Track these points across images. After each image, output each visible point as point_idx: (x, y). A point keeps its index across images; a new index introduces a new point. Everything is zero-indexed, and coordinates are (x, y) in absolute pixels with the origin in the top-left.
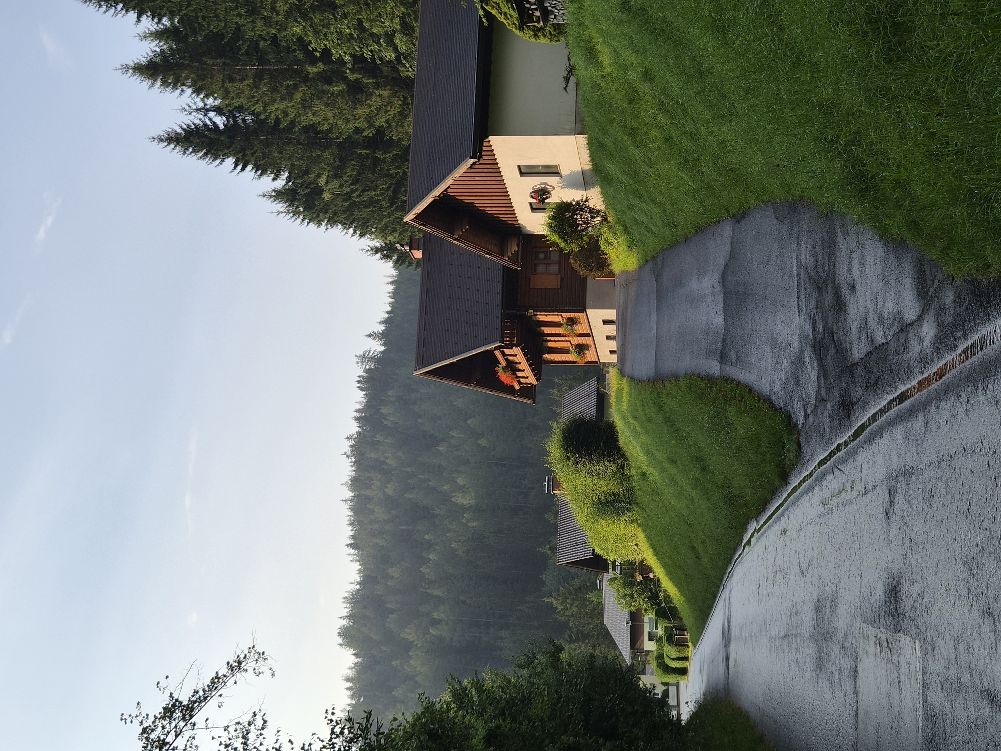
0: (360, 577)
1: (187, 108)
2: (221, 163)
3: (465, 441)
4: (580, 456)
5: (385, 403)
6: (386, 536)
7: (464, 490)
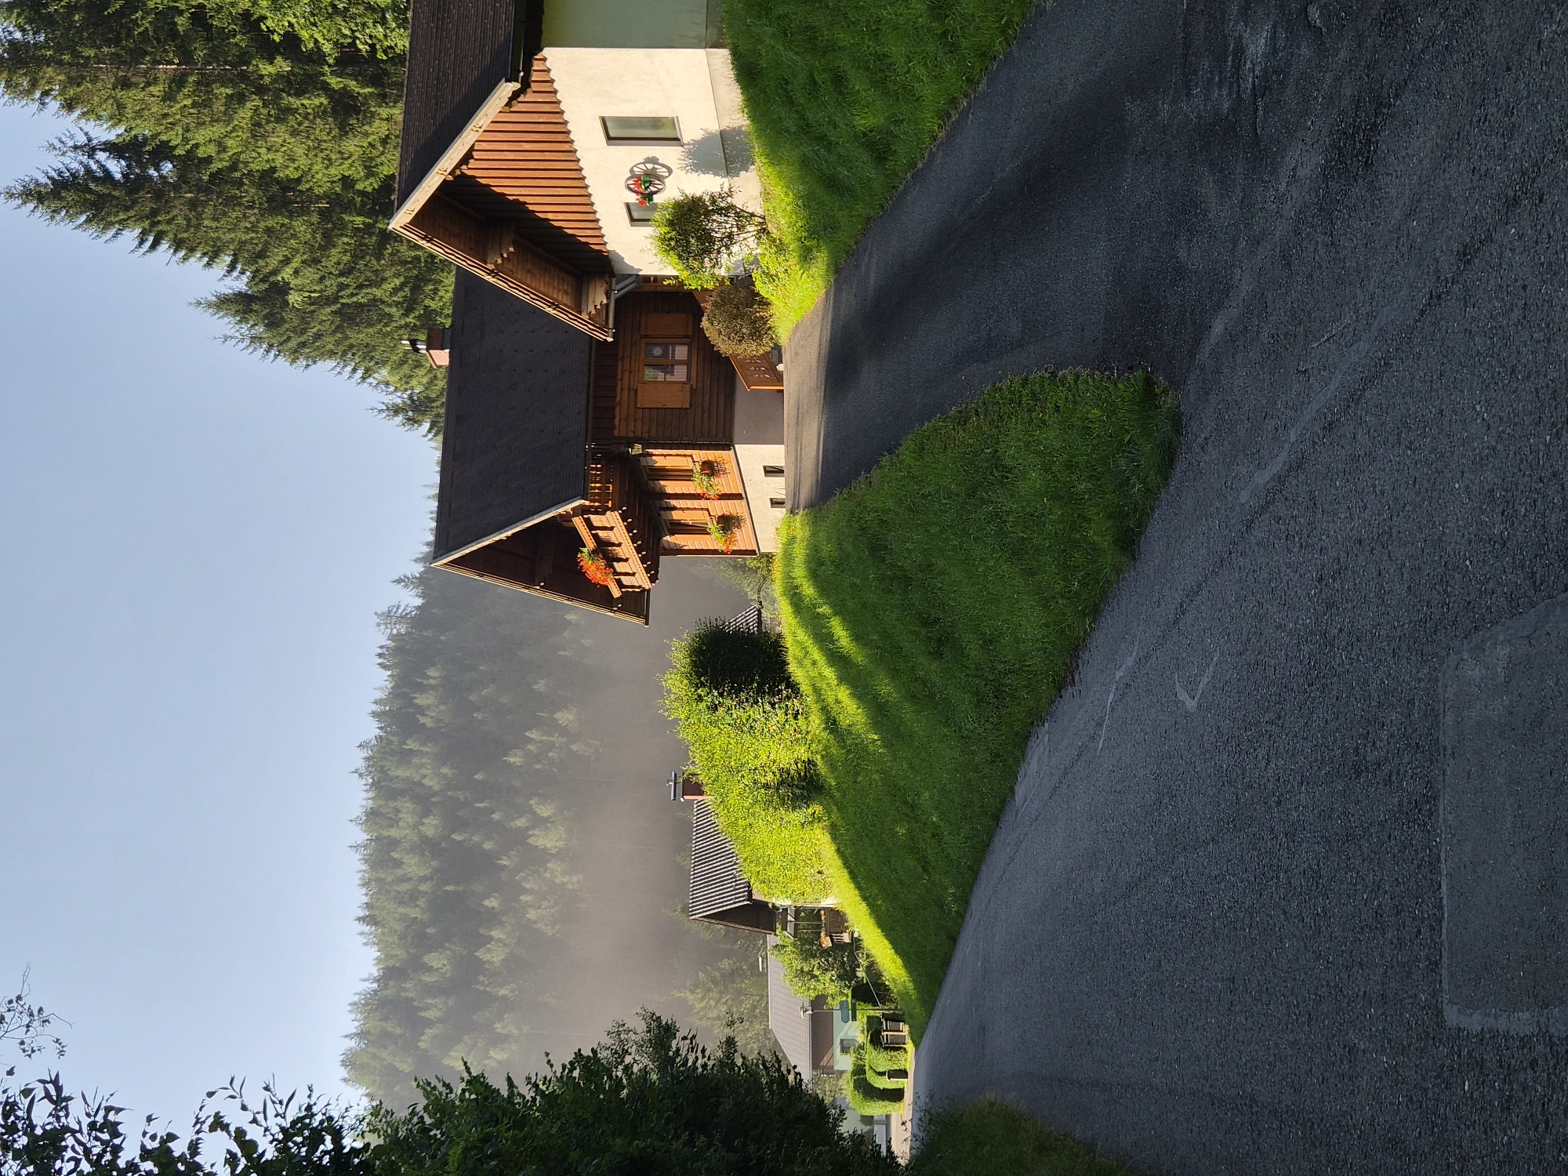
0: (379, 970)
1: (58, 145)
2: (114, 237)
3: (551, 746)
4: (721, 695)
5: (422, 689)
6: (421, 903)
7: (549, 825)
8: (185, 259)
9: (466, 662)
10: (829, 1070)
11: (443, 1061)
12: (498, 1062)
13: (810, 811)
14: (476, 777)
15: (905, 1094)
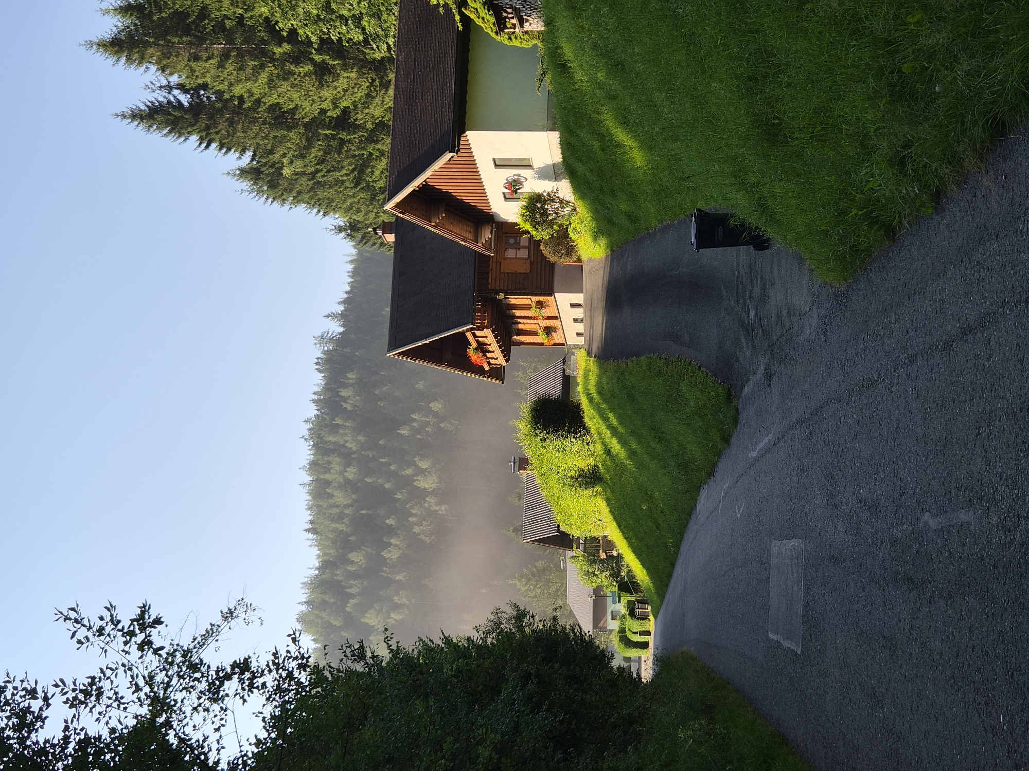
0: (319, 562)
1: (151, 85)
2: (185, 140)
3: (428, 424)
4: (548, 433)
5: (344, 386)
6: (346, 521)
7: (427, 474)
8: (226, 153)
9: (373, 369)
10: (604, 629)
11: (362, 620)
12: (396, 621)
13: (595, 489)
14: (380, 442)
15: (650, 645)
